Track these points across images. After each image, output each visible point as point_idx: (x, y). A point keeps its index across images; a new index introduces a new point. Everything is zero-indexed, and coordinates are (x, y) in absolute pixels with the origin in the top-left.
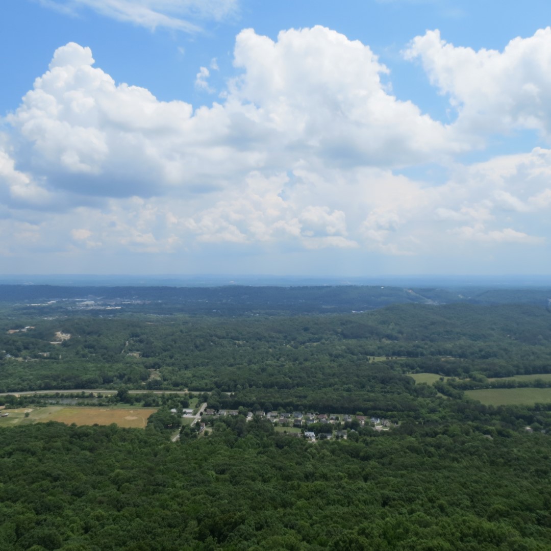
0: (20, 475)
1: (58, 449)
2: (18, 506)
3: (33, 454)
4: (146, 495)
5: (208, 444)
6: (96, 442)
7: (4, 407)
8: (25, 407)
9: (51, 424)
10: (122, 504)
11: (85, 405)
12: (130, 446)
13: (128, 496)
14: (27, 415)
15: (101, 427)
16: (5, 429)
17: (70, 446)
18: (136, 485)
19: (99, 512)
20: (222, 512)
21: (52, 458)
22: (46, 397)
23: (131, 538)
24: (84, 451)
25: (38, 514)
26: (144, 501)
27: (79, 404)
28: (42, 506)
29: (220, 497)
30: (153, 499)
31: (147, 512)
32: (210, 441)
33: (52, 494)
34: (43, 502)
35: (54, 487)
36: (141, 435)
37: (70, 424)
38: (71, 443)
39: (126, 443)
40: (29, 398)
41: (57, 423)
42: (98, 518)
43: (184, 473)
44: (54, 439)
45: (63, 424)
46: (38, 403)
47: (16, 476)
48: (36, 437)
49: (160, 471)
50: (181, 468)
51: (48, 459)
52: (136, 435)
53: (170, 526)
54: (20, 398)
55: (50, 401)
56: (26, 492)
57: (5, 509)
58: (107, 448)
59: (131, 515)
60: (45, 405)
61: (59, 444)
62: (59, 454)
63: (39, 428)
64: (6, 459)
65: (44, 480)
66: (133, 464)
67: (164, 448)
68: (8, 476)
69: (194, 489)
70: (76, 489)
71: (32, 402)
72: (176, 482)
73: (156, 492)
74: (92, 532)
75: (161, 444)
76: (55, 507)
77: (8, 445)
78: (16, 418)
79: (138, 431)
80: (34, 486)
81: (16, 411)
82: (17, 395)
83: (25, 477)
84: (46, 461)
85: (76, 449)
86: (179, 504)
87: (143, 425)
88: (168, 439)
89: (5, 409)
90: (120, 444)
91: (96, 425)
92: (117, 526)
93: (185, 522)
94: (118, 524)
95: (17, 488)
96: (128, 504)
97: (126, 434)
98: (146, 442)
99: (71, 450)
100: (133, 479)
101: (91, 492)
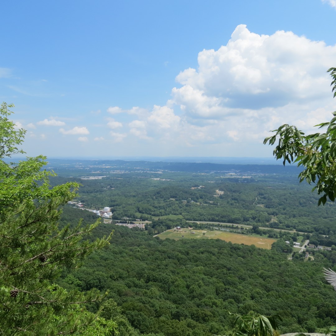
0: (210, 264)
1: (226, 254)
2: (214, 279)
3: (214, 255)
4: (282, 287)
5: (313, 265)
6: (245, 253)
7: (192, 228)
8: (202, 230)
9: (218, 240)
10: (269, 289)
11: (234, 233)
12: (264, 259)
13: (272, 285)
14: (204, 234)
15: (246, 246)
16: (196, 240)
17: (232, 253)
18: (274, 280)
19: (259, 291)
20: (333, 306)
21: (224, 258)
22: (213, 225)
23: (279, 307)
24: (240, 257)
25: (225, 285)
26: (281, 290)
27: (231, 232)
28: (226, 281)
29: (329, 297)
30: (287, 290)
31: (285, 296)
32: (314, 264)
33: (230, 276)
34: (226, 279)
35: (230, 273)
36: (270, 253)
37: (228, 242)
38: (232, 252)
39: (261, 257)
40: (205, 225)
41: (221, 240)
42: (258, 293)
43: (302, 279)
44: (223, 249)
45: (224, 241)
46: (209, 228)
47: (209, 264)
48: (213, 246)
49: (286, 275)
50: (300, 276)
51: (222, 258)
52: (267, 253)
53: (300, 306)
54: (200, 224)
55: (215, 228)
56: (216, 273)
57: (208, 279)
58: (251, 258)
59: (276, 296)
60: (213, 230)
61: (226, 251)
62: (227, 256)
63: (213, 242)
64: (201, 255)
65: (223, 269)
66: (269, 269)
67: (285, 263)
68: (205, 263)
69: (311, 289)
70: (241, 276)
71: (206, 227)
72: (298, 283)
73: (287, 287)
74: (256, 299)
75: (283, 261)
76: (232, 283)
77: (200, 248)
78: (199, 235)
79: (268, 251)
80: (219, 271)
81: (198, 231)
82: (198, 222)
83: (213, 265)
84: (221, 259)
85: (235, 255)
86: (303, 296)
87: (269, 248)
88: (286, 258)
89: (193, 229)
90: (258, 257)
91: (243, 244)
92: (269, 300)
93: (308, 307)
94: (269, 299)
95: (211, 270)
96: (273, 290)
97: (260, 252)
98: (273, 258)
99: (232, 255)
100: (271, 277)
101: (249, 279)
